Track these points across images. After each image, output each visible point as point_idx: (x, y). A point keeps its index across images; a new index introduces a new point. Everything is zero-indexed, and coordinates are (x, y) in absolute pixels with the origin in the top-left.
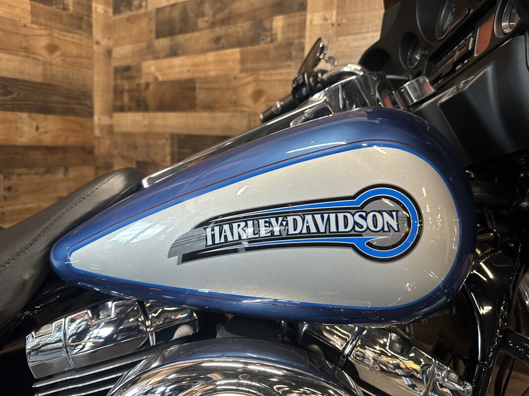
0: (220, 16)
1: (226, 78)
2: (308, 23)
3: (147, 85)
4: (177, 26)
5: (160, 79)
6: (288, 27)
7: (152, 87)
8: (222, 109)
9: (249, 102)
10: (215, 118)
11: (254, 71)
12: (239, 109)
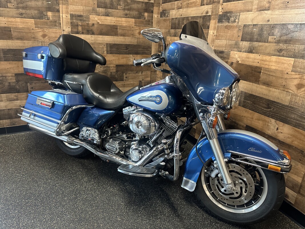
0: (127, 7)
1: (130, 27)
2: (154, 17)
3: (93, 24)
4: (109, 6)
5: (100, 23)
6: (148, 16)
7: (95, 26)
8: (128, 36)
9: (137, 35)
10: (126, 39)
11: (139, 26)
12: (134, 36)
